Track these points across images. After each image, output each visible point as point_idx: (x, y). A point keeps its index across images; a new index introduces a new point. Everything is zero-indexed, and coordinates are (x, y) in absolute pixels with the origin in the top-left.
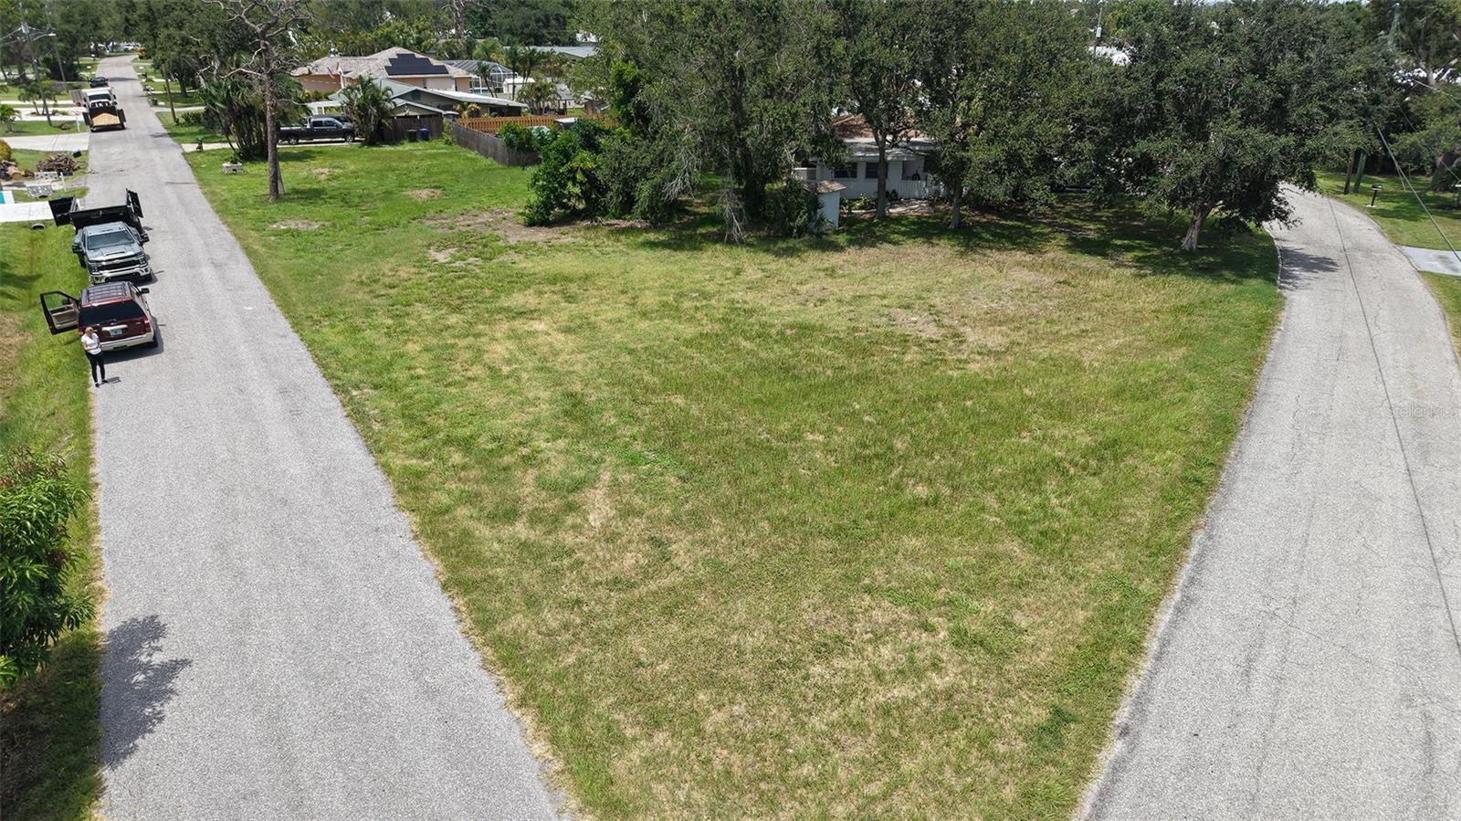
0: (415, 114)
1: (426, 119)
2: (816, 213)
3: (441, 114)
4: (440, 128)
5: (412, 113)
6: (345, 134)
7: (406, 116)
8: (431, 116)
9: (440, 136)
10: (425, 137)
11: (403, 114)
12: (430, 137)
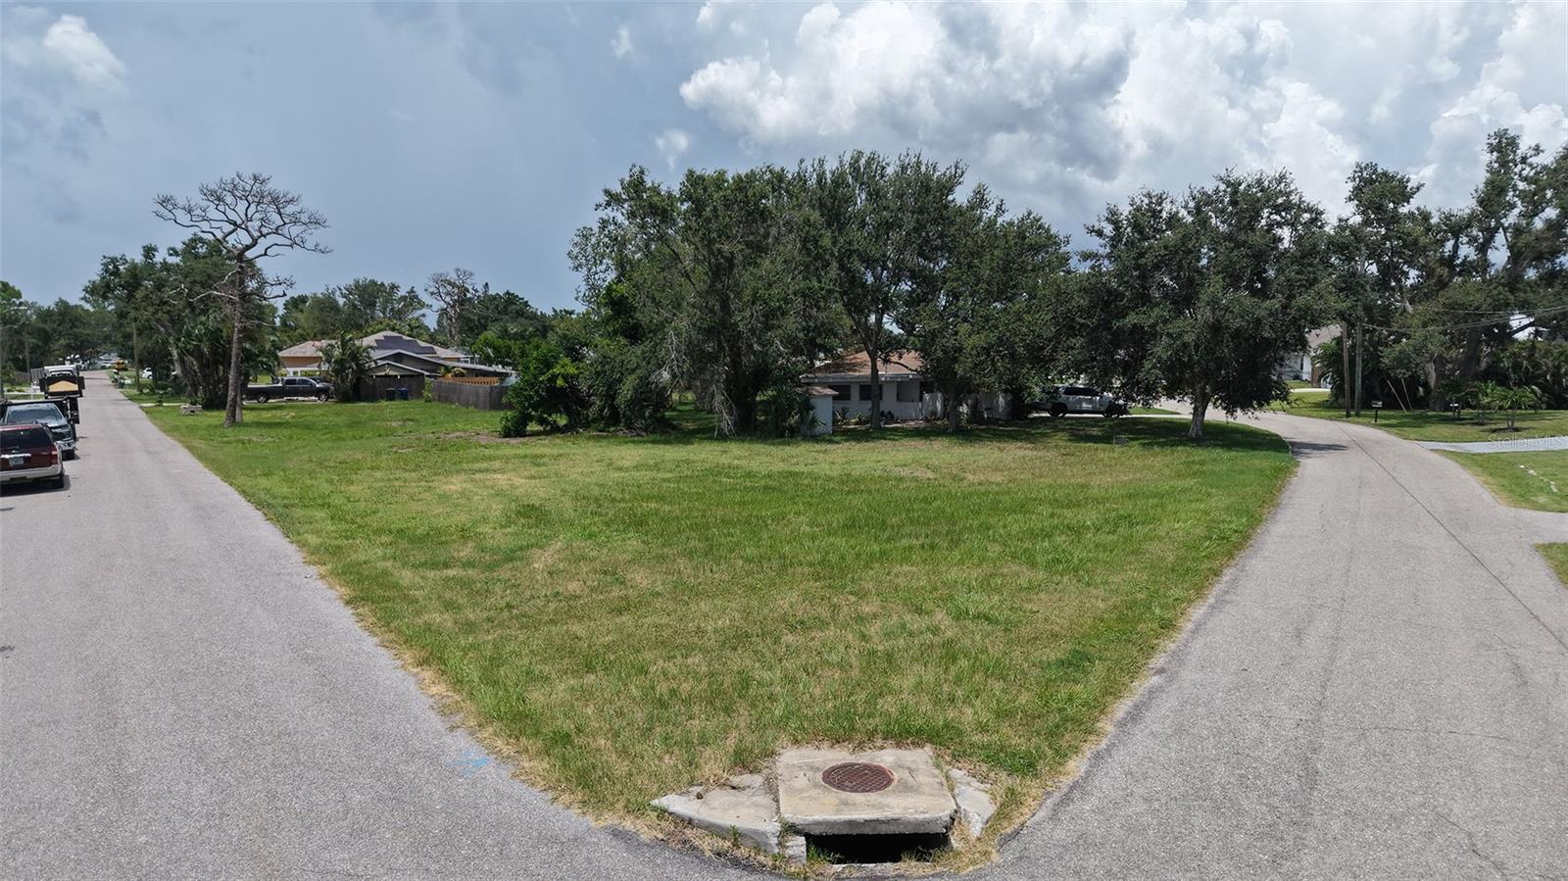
0: (396, 374)
1: (407, 379)
2: (808, 414)
3: (423, 374)
4: (422, 385)
5: (392, 373)
6: (318, 393)
7: (386, 376)
8: (413, 376)
9: (420, 396)
10: (404, 396)
11: (383, 374)
12: (409, 397)
